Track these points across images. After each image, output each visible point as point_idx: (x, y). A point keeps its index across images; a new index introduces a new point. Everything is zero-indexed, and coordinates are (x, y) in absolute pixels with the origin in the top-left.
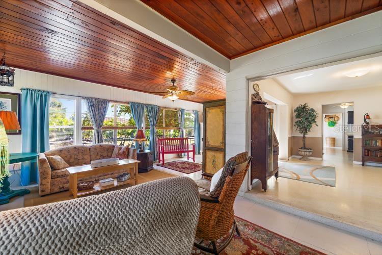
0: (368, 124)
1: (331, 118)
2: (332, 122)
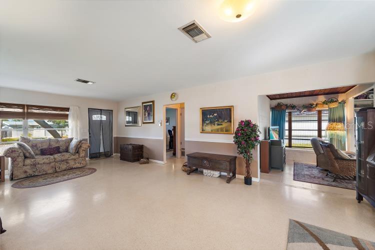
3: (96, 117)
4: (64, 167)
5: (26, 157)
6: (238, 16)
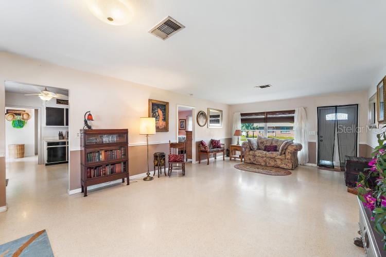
0: (89, 127)
1: (17, 114)
2: (19, 121)
3: (330, 117)
4: (273, 163)
5: (251, 150)
6: (110, 19)
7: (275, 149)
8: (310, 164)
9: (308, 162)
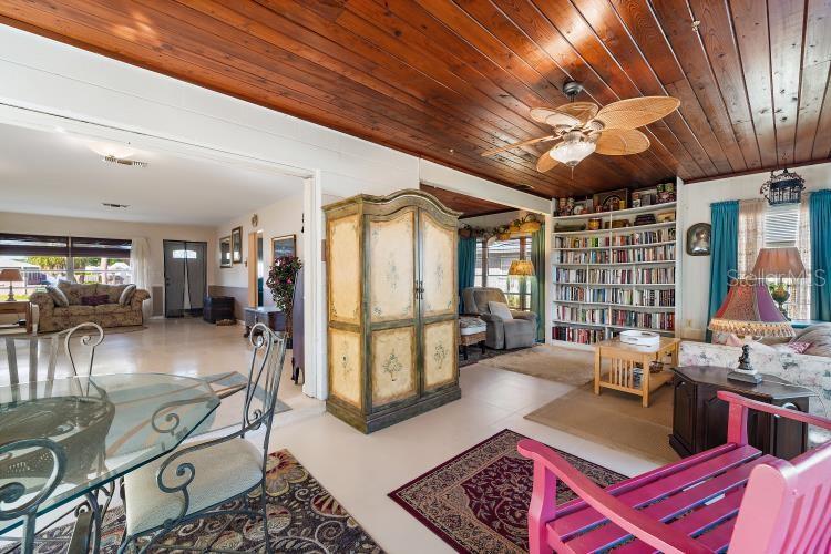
3: (178, 254)
5: (56, 306)
7: (105, 300)
8: (155, 318)
9: (154, 315)
